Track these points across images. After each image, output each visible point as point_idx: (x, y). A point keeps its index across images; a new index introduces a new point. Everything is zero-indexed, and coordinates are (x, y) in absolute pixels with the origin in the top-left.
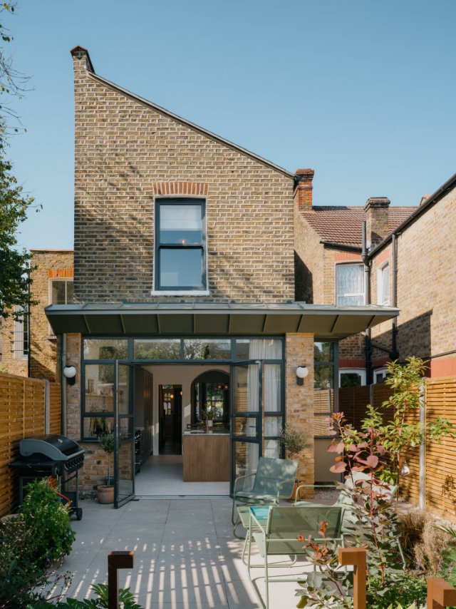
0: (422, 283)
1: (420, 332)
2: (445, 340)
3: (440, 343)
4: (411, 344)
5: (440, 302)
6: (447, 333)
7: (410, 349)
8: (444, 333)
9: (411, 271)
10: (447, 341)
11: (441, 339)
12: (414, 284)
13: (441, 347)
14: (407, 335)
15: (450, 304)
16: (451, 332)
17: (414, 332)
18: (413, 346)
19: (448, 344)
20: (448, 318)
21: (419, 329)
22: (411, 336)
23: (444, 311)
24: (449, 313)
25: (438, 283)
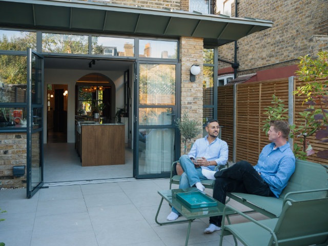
0: (261, 12)
1: (259, 48)
2: (280, 53)
3: (276, 56)
4: (250, 57)
5: (277, 25)
6: (283, 48)
7: (249, 60)
8: (280, 49)
9: (251, 4)
10: (283, 54)
11: (278, 52)
12: (253, 13)
13: (277, 59)
14: (246, 50)
15: (286, 27)
16: (286, 47)
17: (253, 48)
18: (252, 59)
19: (283, 56)
20: (284, 37)
21: (257, 46)
22: (250, 52)
23: (280, 32)
24: (285, 34)
25: (275, 12)
